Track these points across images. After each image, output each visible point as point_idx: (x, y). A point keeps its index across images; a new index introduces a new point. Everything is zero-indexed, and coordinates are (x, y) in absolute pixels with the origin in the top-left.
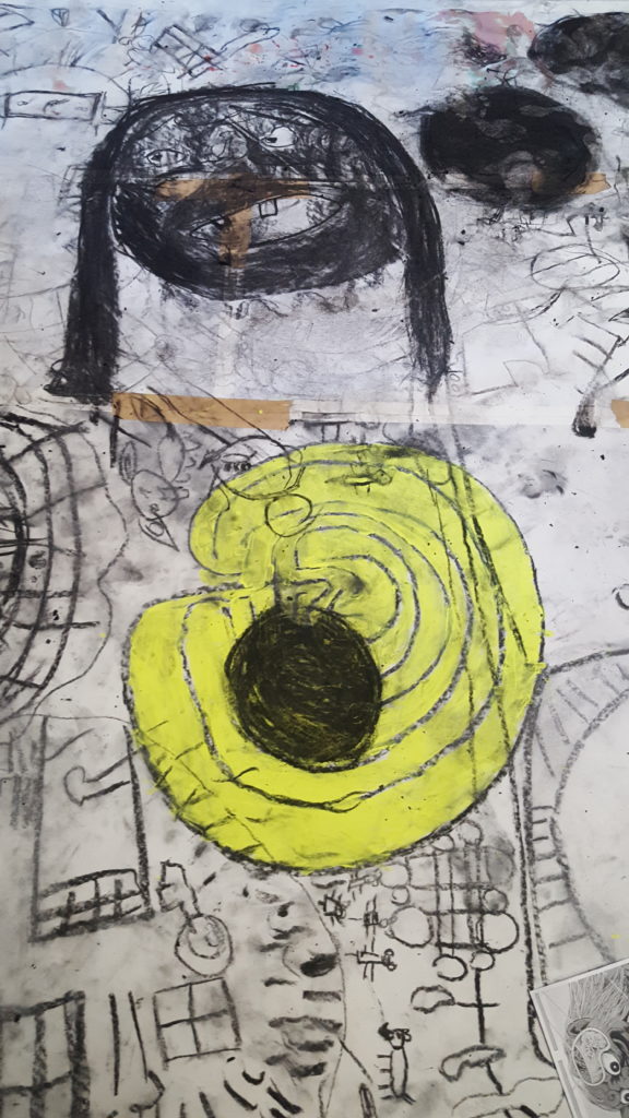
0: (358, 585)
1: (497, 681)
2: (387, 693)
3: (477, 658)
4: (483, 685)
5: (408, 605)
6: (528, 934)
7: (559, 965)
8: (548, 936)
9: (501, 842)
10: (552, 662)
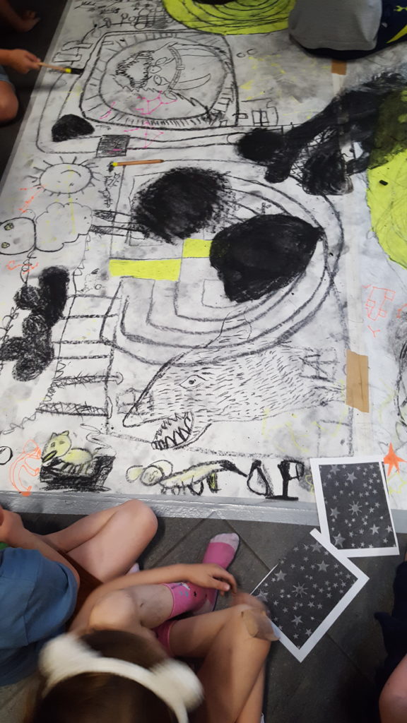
1: (220, 26)
3: (227, 22)
4: (219, 23)
5: (248, 8)
6: (139, 31)
7: (129, 37)
8: (137, 35)
9: (167, 26)
10: (227, 37)
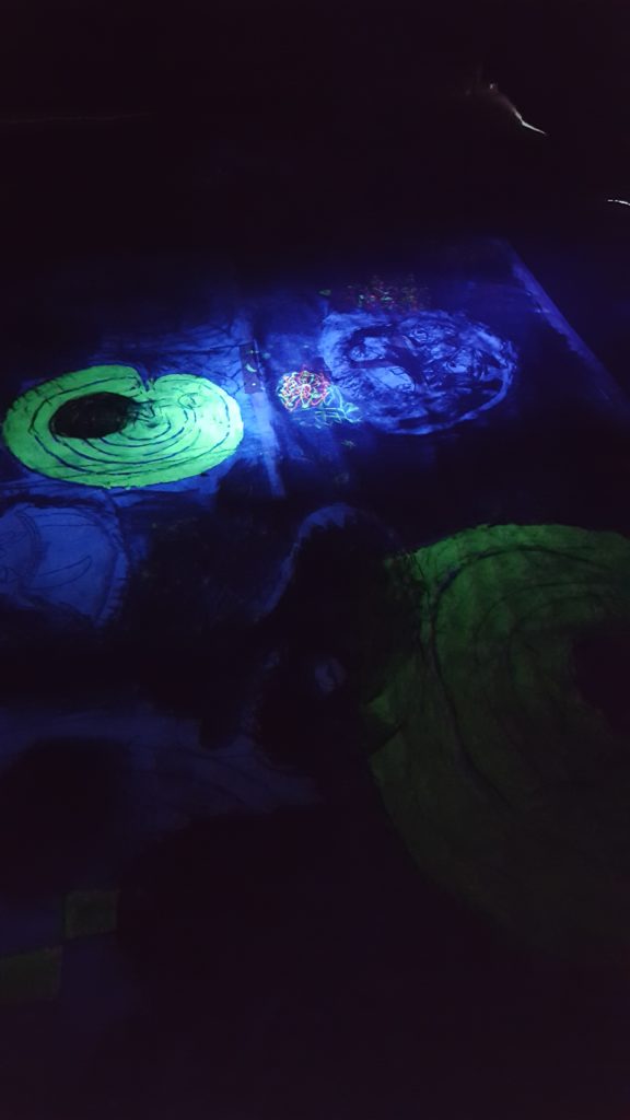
0: (153, 426)
1: (99, 473)
2: (91, 440)
3: (110, 466)
4: (97, 469)
5: (140, 443)
